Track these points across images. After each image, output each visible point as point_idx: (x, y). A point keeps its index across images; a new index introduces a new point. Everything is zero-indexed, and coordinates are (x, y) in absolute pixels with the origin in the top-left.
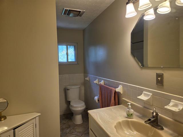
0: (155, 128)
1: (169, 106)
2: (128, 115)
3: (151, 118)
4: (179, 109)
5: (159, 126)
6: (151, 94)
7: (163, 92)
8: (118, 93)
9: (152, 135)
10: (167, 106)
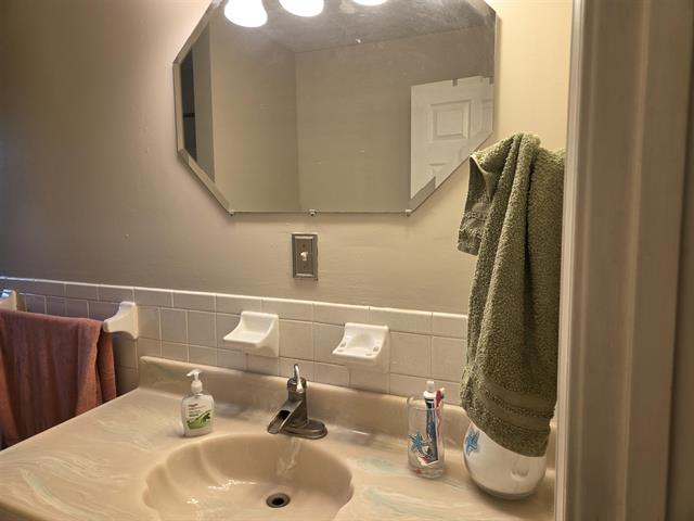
0: (301, 439)
1: (343, 346)
2: (190, 425)
3: (284, 405)
4: (375, 350)
5: (313, 425)
6: (276, 316)
7: (316, 303)
8: (120, 339)
9: (290, 467)
10: (339, 348)
